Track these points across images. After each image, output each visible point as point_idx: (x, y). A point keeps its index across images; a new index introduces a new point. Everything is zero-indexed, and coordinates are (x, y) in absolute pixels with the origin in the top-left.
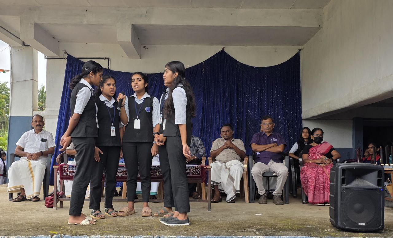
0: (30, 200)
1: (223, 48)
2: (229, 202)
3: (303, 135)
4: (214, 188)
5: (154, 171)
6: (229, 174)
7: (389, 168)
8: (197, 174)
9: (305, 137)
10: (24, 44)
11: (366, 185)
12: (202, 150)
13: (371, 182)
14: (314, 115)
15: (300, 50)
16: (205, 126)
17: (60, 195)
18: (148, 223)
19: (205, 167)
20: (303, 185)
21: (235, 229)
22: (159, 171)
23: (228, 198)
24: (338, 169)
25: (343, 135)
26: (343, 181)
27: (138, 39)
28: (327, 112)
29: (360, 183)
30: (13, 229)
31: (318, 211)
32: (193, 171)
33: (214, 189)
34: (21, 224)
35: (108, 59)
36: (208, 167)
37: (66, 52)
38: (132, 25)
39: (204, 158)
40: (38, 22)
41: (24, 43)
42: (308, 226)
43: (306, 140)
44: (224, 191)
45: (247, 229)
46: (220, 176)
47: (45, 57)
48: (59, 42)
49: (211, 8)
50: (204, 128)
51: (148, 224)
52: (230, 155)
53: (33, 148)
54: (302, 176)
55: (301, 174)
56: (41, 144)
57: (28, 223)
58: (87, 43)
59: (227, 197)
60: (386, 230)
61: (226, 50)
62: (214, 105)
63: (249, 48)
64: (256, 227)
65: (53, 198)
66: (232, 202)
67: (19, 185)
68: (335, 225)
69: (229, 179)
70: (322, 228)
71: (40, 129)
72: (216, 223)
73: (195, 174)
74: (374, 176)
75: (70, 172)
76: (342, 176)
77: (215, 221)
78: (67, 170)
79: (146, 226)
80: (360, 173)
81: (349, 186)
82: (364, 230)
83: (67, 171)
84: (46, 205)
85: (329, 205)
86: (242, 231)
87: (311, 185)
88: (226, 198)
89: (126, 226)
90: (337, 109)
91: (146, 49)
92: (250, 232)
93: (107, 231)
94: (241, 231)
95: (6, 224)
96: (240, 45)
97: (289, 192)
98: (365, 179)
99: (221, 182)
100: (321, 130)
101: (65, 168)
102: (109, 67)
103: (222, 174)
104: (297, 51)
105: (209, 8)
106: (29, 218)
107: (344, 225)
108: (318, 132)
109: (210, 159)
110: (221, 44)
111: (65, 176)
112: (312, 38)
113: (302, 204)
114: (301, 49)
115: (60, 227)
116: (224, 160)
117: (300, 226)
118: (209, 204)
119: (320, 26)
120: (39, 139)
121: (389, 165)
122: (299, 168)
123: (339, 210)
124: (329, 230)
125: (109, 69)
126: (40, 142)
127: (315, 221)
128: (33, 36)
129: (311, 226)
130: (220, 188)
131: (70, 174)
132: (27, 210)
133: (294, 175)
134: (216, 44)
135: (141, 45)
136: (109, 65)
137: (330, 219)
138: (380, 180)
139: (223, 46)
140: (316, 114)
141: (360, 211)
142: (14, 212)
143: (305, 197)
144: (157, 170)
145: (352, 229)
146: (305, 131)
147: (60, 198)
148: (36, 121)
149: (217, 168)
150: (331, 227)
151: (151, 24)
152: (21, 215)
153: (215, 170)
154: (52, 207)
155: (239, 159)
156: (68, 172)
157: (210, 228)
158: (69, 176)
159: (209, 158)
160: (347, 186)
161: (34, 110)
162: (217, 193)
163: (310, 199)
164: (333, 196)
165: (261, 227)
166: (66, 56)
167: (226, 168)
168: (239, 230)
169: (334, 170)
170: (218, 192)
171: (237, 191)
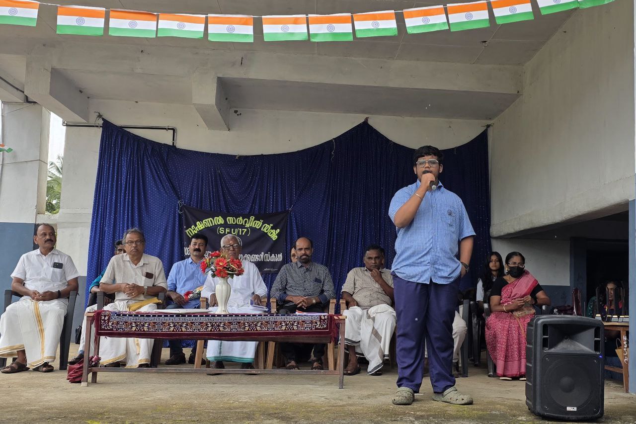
0: (37, 369)
1: (367, 119)
2: (372, 375)
3: (491, 265)
4: (347, 350)
5: (253, 322)
6: (374, 328)
7: (618, 322)
8: (324, 329)
9: (494, 268)
10: (27, 100)
11: (577, 349)
12: (329, 287)
13: (584, 345)
14: (510, 232)
15: (488, 126)
16: (334, 246)
17: (93, 362)
18: (245, 408)
19: (336, 318)
20: (489, 347)
21: (382, 416)
22: (262, 324)
23: (371, 367)
24: (536, 324)
25: (555, 265)
26: (545, 343)
27: (226, 99)
28: (528, 228)
29: (569, 346)
30: (25, 418)
31: (511, 388)
32: (316, 323)
33: (348, 352)
34: (35, 410)
35: (174, 130)
36: (340, 317)
37: (100, 116)
38: (218, 78)
39: (333, 302)
40: (58, 66)
41: (27, 97)
42: (494, 412)
43: (494, 273)
44: (363, 355)
45: (401, 416)
46: (359, 331)
47: (63, 123)
48: (88, 98)
49: (348, 57)
50: (332, 249)
51: (245, 410)
52: (375, 295)
53: (40, 280)
54: (487, 332)
55: (486, 329)
56: (53, 272)
57: (46, 409)
58: (137, 102)
59: (369, 366)
60: (608, 418)
61: (370, 122)
62: (350, 210)
63: (408, 119)
64: (414, 414)
65: (82, 367)
66: (377, 374)
67: (17, 345)
68: (532, 411)
69: (373, 335)
70: (514, 416)
71: (51, 246)
72: (352, 408)
73: (320, 329)
74: (589, 335)
75: (113, 324)
76: (544, 335)
77: (351, 405)
78: (109, 319)
79: (242, 412)
80: (569, 331)
81: (553, 350)
82: (574, 417)
83: (108, 322)
84: (68, 379)
85: (525, 379)
86: (393, 419)
87: (501, 347)
88: (367, 368)
89: (209, 412)
90: (543, 225)
91: (238, 115)
92: (406, 421)
93: (181, 420)
94: (392, 421)
95: (9, 409)
96: (394, 116)
97: (469, 358)
98: (576, 341)
99: (360, 341)
100: (520, 255)
101: (105, 316)
102: (173, 143)
103: (361, 327)
104: (485, 128)
105: (346, 56)
106: (45, 400)
107: (546, 410)
108: (516, 259)
109: (343, 303)
110: (363, 112)
111: (104, 330)
112: (507, 110)
113: (487, 377)
114: (490, 125)
115: (101, 414)
116: (366, 304)
117: (481, 413)
118: (342, 378)
119: (518, 92)
120: (49, 263)
121: (619, 317)
122: (484, 320)
123: (538, 387)
124: (523, 418)
125: (174, 146)
126: (52, 269)
127: (505, 405)
128: (49, 90)
129: (497, 413)
130: (358, 351)
131: (113, 327)
132: (37, 387)
133: (475, 330)
134: (356, 112)
135: (230, 108)
136: (174, 140)
137: (526, 402)
138: (599, 341)
139: (367, 116)
140: (512, 231)
141: (569, 389)
142: (16, 391)
143: (491, 366)
144: (258, 322)
145: (557, 417)
146: (494, 258)
147: (93, 366)
148: (45, 234)
149: (355, 318)
150: (528, 413)
151: (250, 77)
152: (30, 395)
153: (351, 322)
154: (80, 382)
155: (389, 303)
156: (110, 324)
157: (343, 416)
158: (112, 330)
159: (341, 301)
160: (550, 351)
161: (38, 213)
162: (353, 359)
163: (500, 371)
164: (531, 366)
165: (423, 413)
166: (101, 122)
167: (369, 317)
168: (389, 419)
169: (532, 326)
170: (355, 358)
171: (384, 356)
